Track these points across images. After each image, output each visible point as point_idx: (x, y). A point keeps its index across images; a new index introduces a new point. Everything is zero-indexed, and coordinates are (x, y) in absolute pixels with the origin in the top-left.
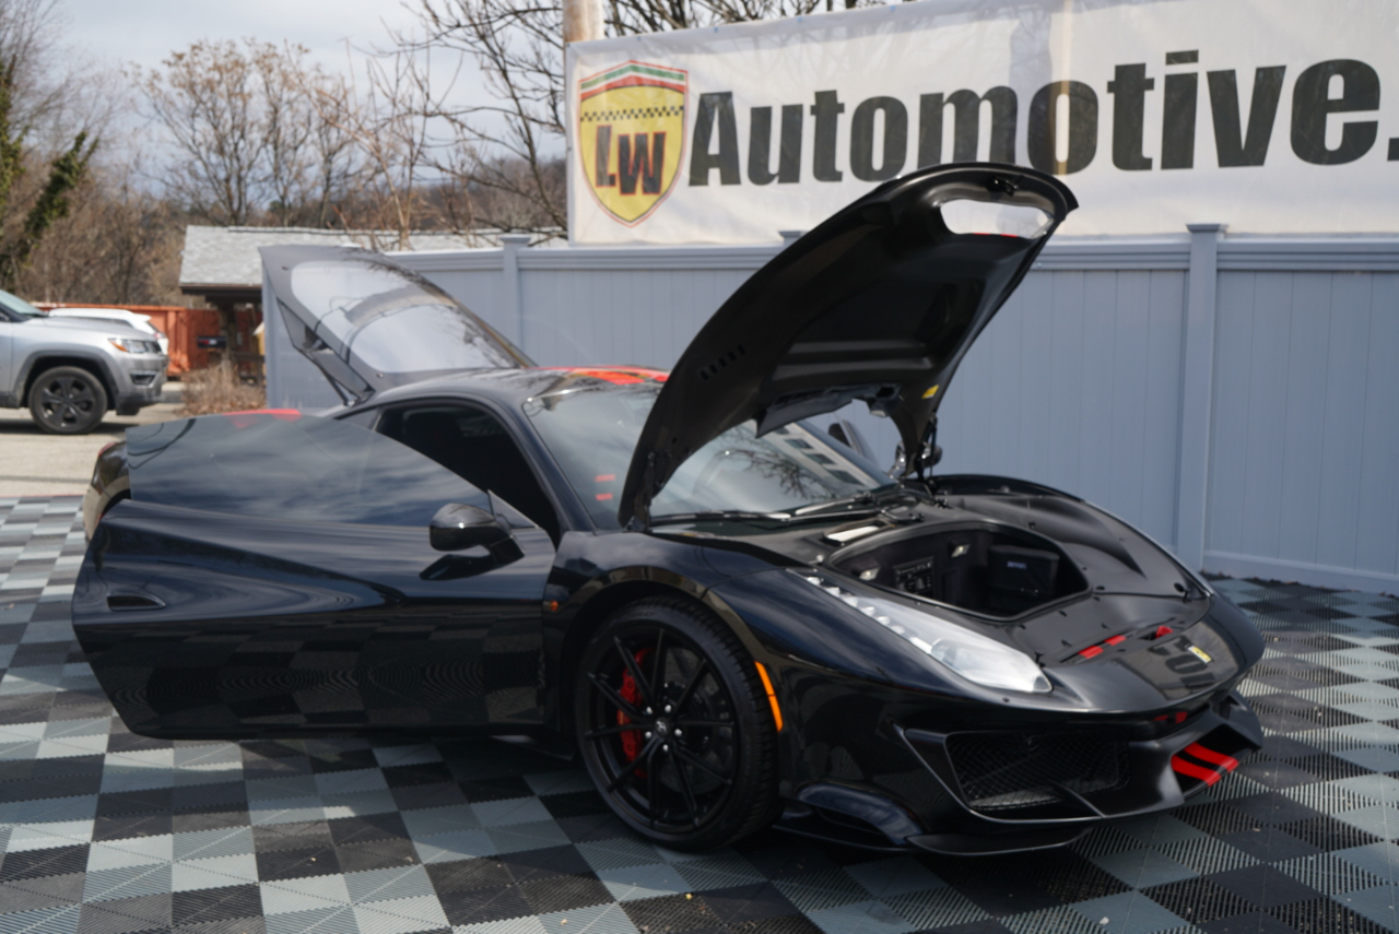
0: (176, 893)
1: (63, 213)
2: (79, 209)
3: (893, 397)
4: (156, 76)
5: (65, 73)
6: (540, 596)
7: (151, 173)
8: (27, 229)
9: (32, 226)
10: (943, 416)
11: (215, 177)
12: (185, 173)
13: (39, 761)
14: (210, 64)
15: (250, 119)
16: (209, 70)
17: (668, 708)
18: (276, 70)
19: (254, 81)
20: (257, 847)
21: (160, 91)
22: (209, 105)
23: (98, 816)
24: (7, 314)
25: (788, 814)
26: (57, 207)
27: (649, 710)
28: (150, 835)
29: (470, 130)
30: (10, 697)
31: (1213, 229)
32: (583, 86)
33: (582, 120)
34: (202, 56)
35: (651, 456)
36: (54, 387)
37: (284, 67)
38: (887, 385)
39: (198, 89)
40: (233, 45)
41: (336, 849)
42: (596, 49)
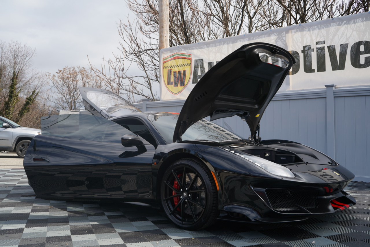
0: (48, 237)
1: (28, 111)
2: (33, 111)
3: (247, 115)
4: (54, 76)
5: (31, 76)
6: (151, 163)
7: (51, 100)
8: (19, 115)
9: (20, 115)
10: (261, 124)
11: (68, 101)
12: (60, 100)
13: (12, 214)
14: (68, 73)
15: (78, 87)
16: (68, 74)
17: (187, 189)
18: (85, 74)
19: (79, 77)
20: (71, 229)
21: (55, 79)
22: (67, 83)
23: (27, 223)
24: (12, 126)
25: (221, 215)
26: (27, 109)
27: (182, 190)
28: (41, 227)
29: (135, 82)
30: (5, 203)
31: (332, 86)
32: (164, 60)
33: (164, 68)
34: (66, 71)
35: (182, 122)
36: (23, 145)
37: (87, 73)
38: (246, 112)
39: (65, 79)
40: (74, 68)
41: (93, 230)
42: (167, 50)
